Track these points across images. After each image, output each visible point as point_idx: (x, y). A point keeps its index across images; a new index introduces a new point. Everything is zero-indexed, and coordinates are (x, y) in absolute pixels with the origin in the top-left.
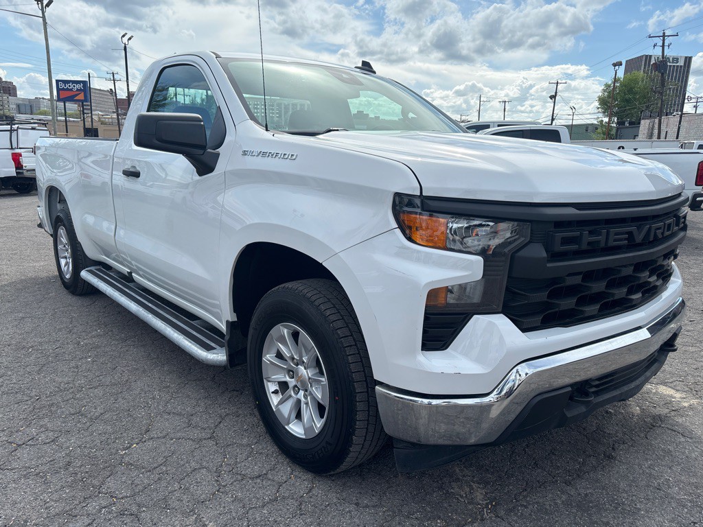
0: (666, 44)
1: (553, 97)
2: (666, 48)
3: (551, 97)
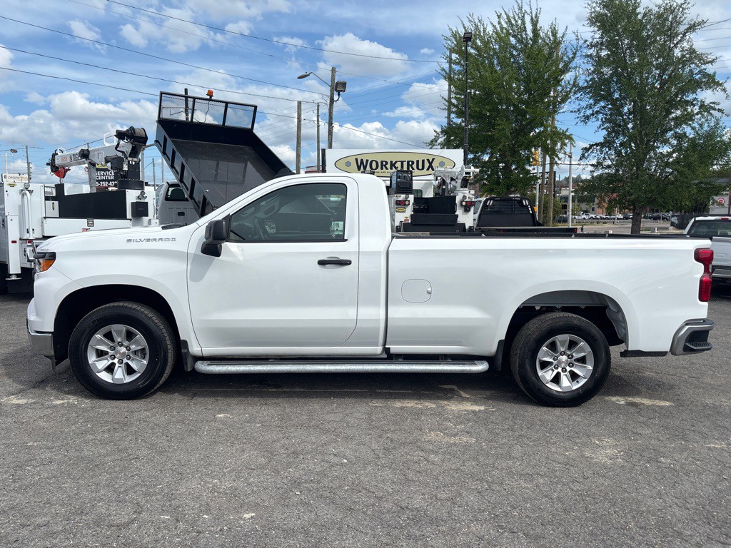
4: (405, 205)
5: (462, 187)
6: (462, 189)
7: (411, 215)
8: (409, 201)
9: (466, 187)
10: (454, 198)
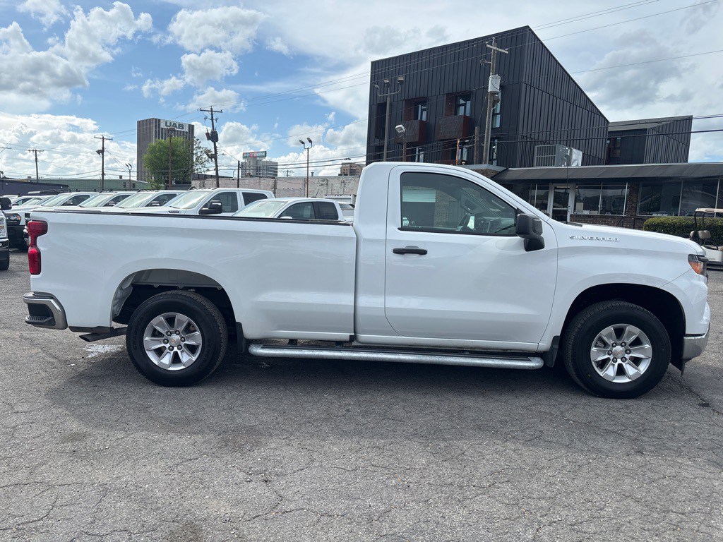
0: (214, 118)
1: (101, 152)
2: (214, 121)
3: (99, 152)
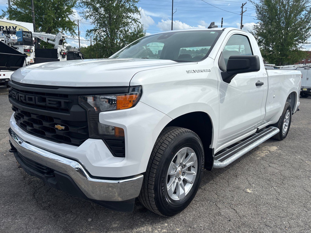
4: (30, 52)
5: (59, 44)
6: (59, 45)
7: (34, 58)
8: (32, 50)
9: (61, 44)
10: (57, 50)
